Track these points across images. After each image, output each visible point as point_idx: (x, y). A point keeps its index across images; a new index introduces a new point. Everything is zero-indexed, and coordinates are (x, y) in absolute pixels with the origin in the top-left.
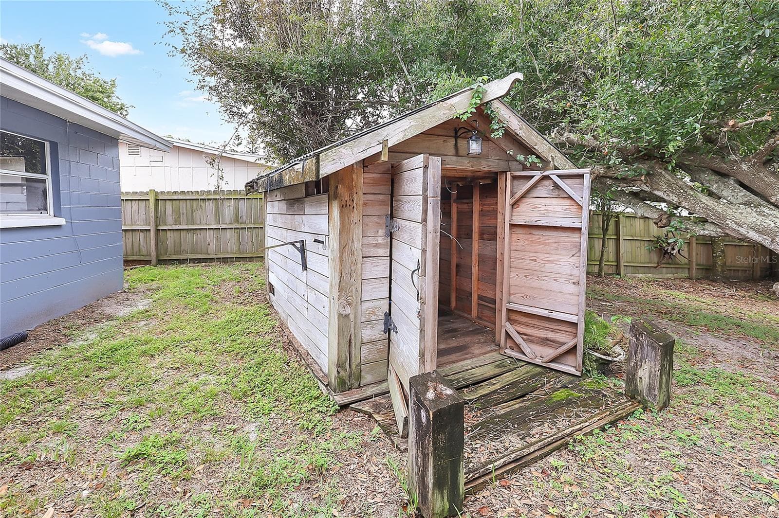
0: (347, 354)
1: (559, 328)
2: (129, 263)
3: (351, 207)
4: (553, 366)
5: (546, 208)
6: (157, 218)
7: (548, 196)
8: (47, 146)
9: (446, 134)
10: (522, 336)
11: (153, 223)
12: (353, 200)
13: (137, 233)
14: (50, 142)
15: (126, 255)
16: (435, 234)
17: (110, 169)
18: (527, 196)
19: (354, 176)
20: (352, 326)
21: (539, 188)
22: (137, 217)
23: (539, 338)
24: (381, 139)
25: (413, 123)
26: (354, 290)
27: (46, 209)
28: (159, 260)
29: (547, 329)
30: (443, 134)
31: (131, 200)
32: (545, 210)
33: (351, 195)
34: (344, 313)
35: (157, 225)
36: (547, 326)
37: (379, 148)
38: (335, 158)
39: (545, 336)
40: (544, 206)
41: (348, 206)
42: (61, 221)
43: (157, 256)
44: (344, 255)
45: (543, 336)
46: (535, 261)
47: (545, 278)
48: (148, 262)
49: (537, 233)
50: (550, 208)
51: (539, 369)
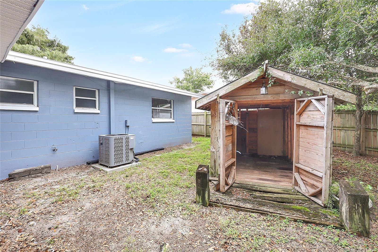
0: (214, 165)
1: (318, 180)
2: (194, 135)
3: (215, 116)
4: (313, 198)
5: (313, 116)
6: (206, 121)
7: (314, 110)
8: (172, 101)
9: (257, 86)
10: (303, 181)
11: (205, 123)
12: (216, 114)
13: (201, 126)
14: (173, 100)
15: (193, 132)
16: (223, 125)
17: (188, 106)
18: (306, 110)
19: (216, 106)
20: (215, 156)
21: (310, 106)
22: (201, 120)
23: (310, 183)
24: (216, 94)
25: (229, 87)
26: (216, 143)
27: (171, 118)
28: (207, 135)
29: (313, 179)
30: (256, 87)
31: (200, 115)
32: (313, 117)
33: (215, 112)
34: (213, 151)
35: (206, 124)
36: (314, 178)
37: (216, 97)
38: (201, 102)
39: (313, 183)
40: (312, 115)
41: (214, 116)
42: (174, 121)
43: (206, 134)
44: (213, 132)
45: (312, 183)
46: (309, 143)
47: (313, 153)
48: (204, 136)
49: (309, 129)
50: (315, 116)
51: (307, 199)
